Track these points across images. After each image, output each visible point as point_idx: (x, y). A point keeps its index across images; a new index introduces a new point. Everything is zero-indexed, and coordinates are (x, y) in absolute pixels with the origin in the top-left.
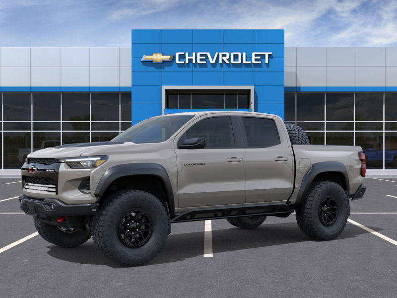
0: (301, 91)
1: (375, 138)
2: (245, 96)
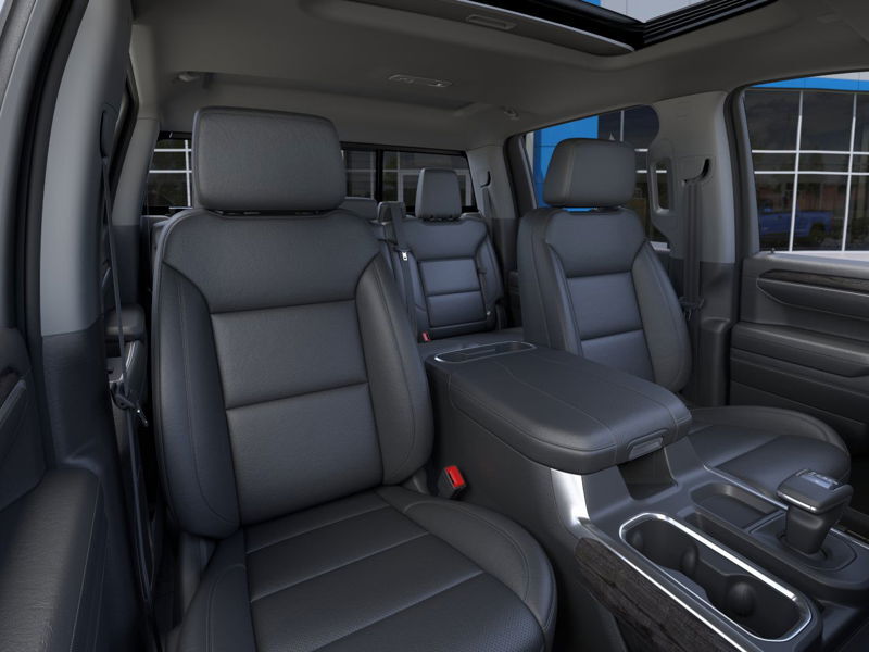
1: (779, 187)
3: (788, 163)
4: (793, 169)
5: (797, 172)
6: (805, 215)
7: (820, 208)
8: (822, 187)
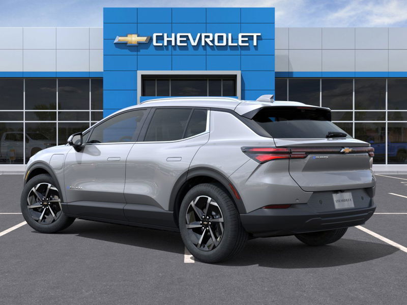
0: (294, 76)
1: (377, 131)
2: (231, 82)
3: (382, 116)
4: (385, 120)
5: (387, 121)
6: (393, 145)
7: (402, 141)
8: (402, 129)
